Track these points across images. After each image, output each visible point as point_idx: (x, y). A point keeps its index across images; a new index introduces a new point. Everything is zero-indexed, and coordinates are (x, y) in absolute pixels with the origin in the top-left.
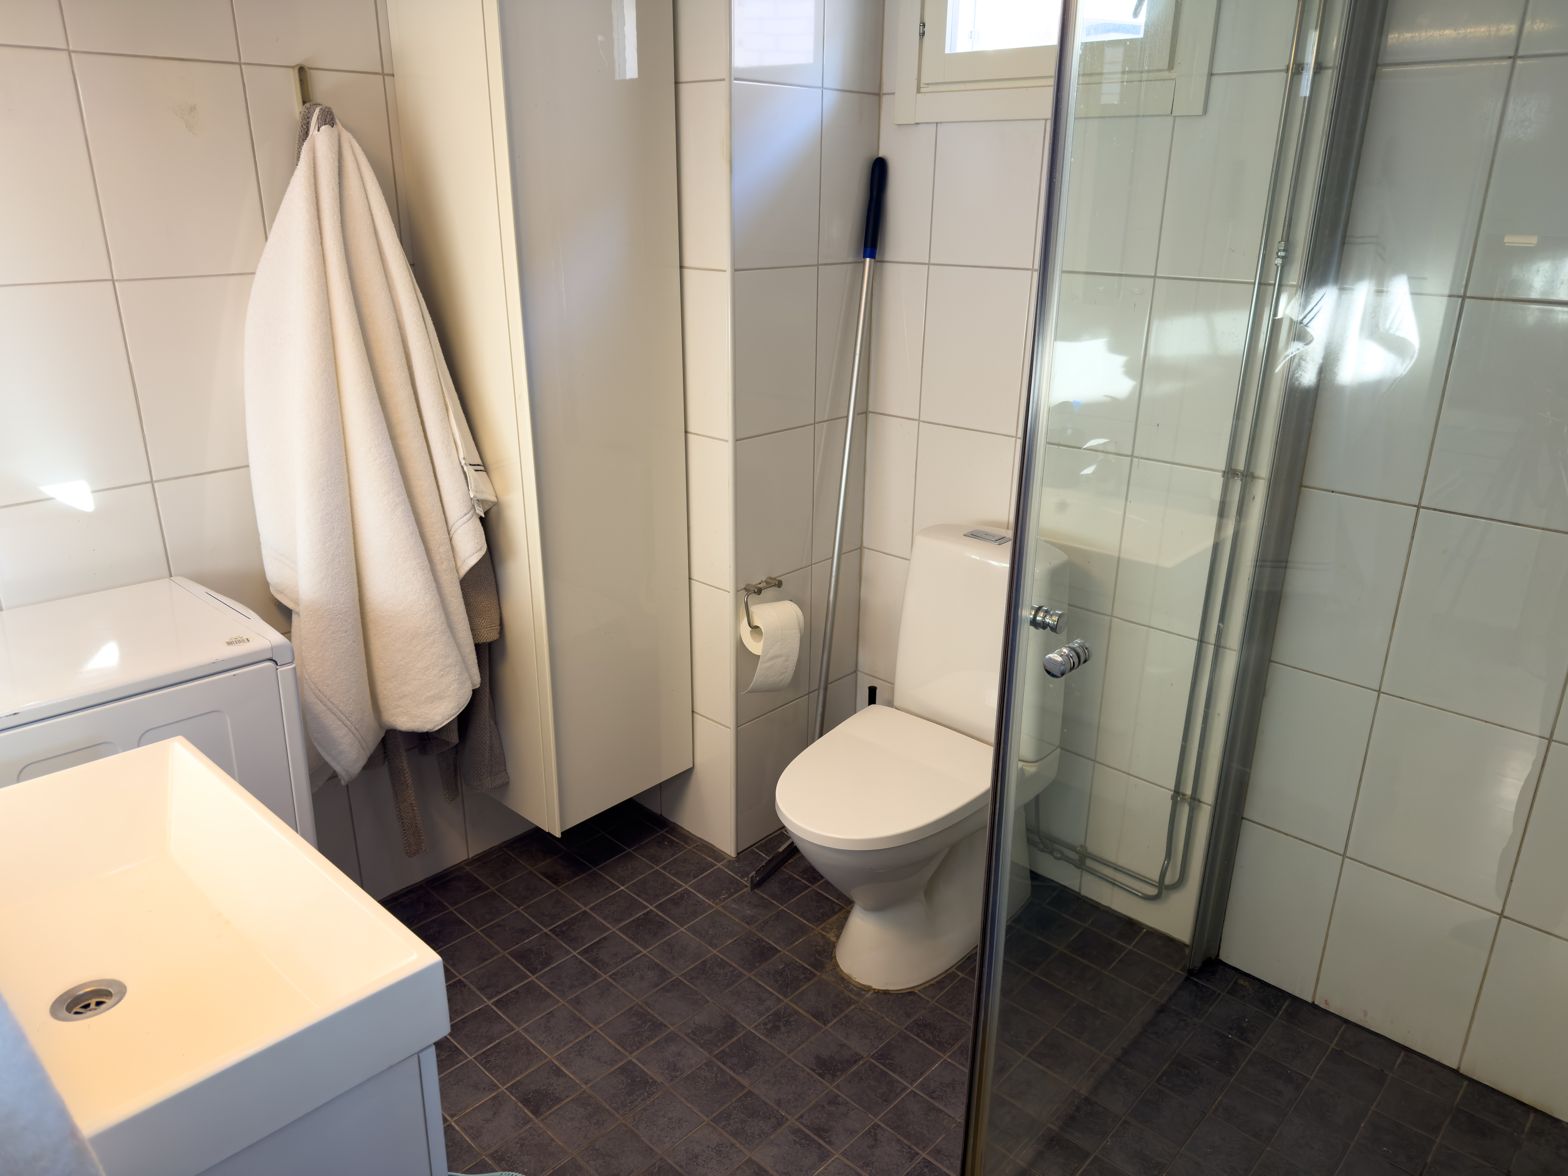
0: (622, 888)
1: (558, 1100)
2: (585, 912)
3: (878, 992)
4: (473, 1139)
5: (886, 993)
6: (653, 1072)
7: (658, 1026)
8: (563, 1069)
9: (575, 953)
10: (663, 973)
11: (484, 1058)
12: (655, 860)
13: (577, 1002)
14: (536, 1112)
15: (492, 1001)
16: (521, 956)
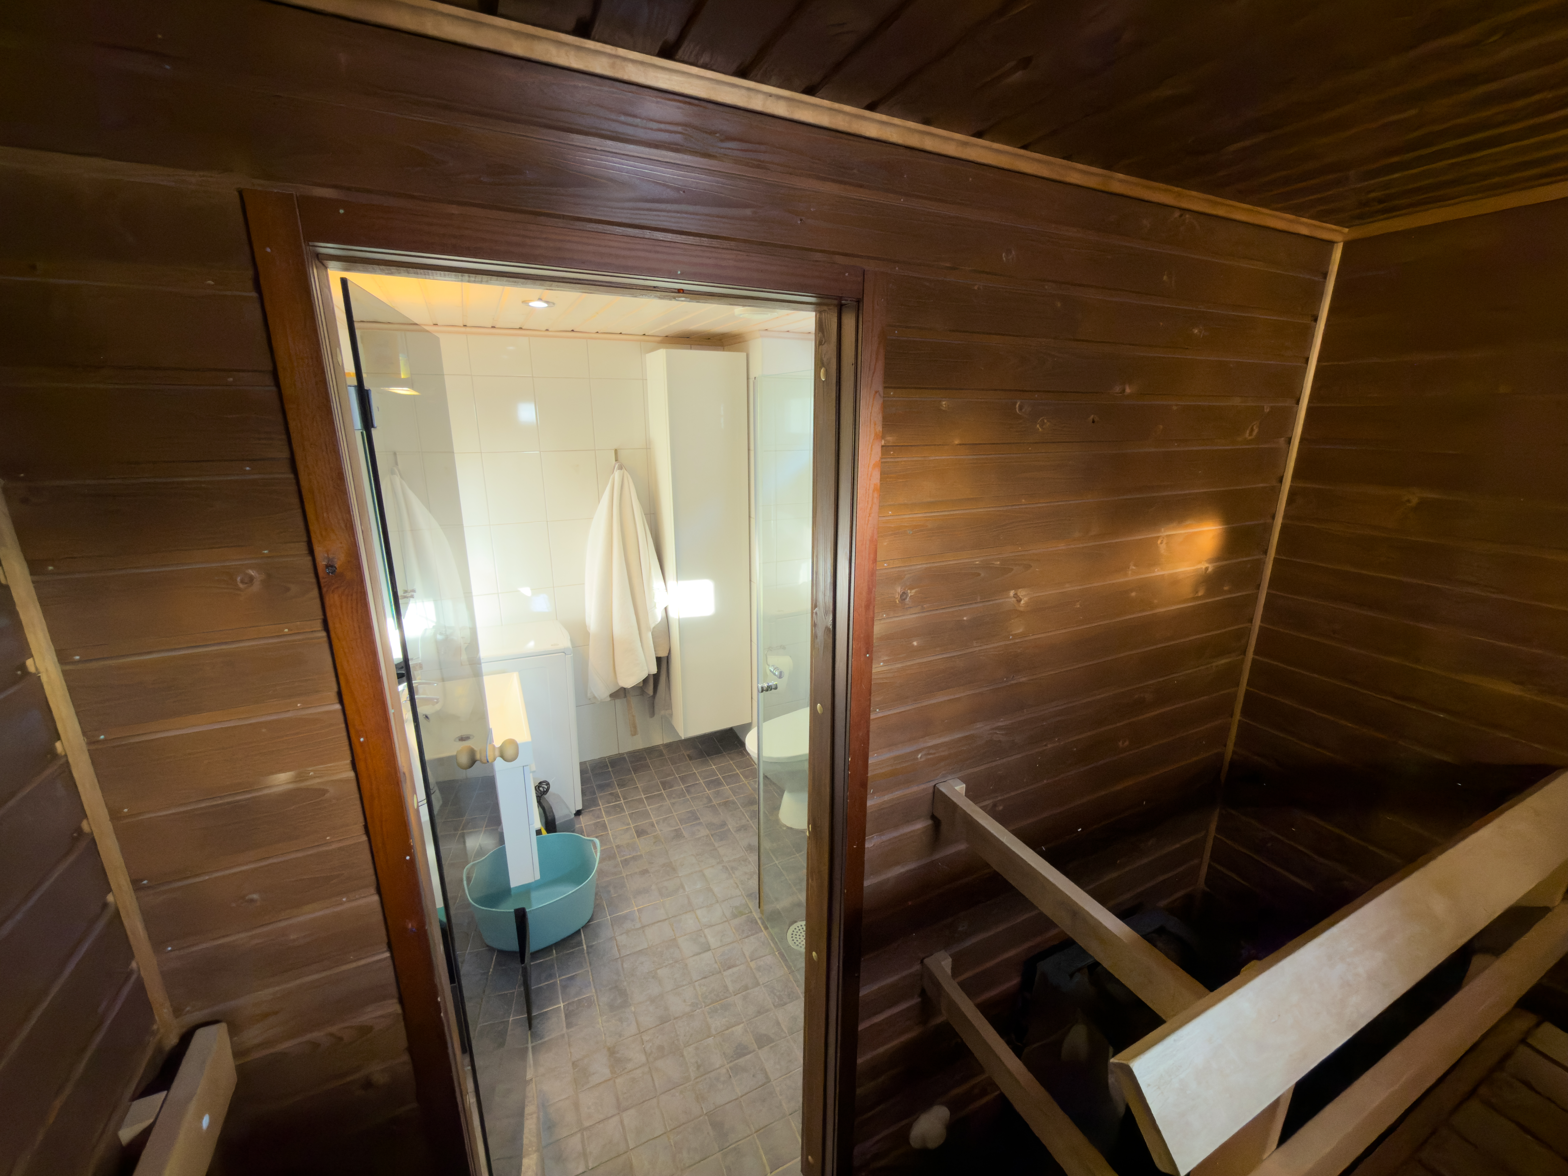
0: (714, 767)
1: (648, 834)
2: (695, 773)
3: (788, 828)
4: (613, 839)
5: (791, 828)
6: (685, 833)
7: (697, 818)
8: (655, 824)
9: (683, 786)
10: (710, 800)
11: (631, 815)
12: (732, 759)
13: (673, 804)
14: (638, 836)
15: (645, 796)
16: (663, 784)
